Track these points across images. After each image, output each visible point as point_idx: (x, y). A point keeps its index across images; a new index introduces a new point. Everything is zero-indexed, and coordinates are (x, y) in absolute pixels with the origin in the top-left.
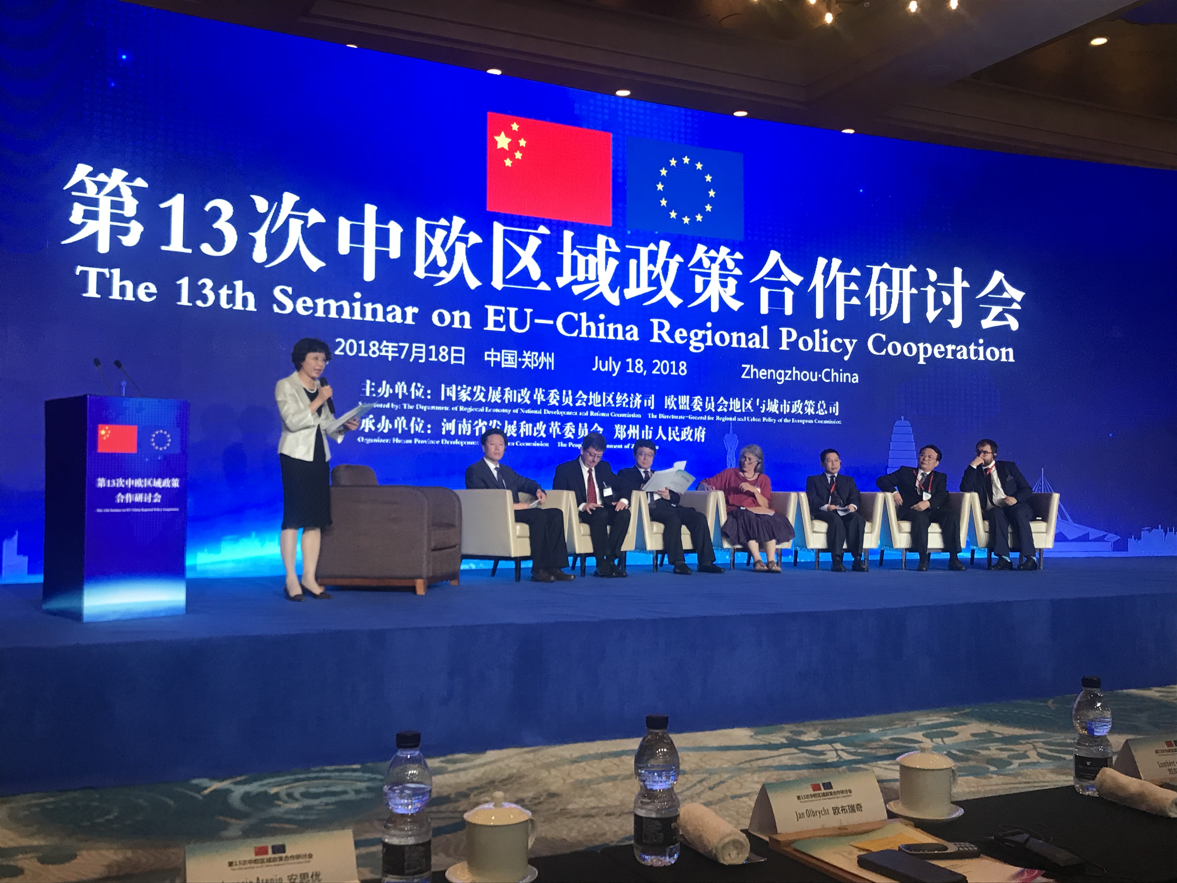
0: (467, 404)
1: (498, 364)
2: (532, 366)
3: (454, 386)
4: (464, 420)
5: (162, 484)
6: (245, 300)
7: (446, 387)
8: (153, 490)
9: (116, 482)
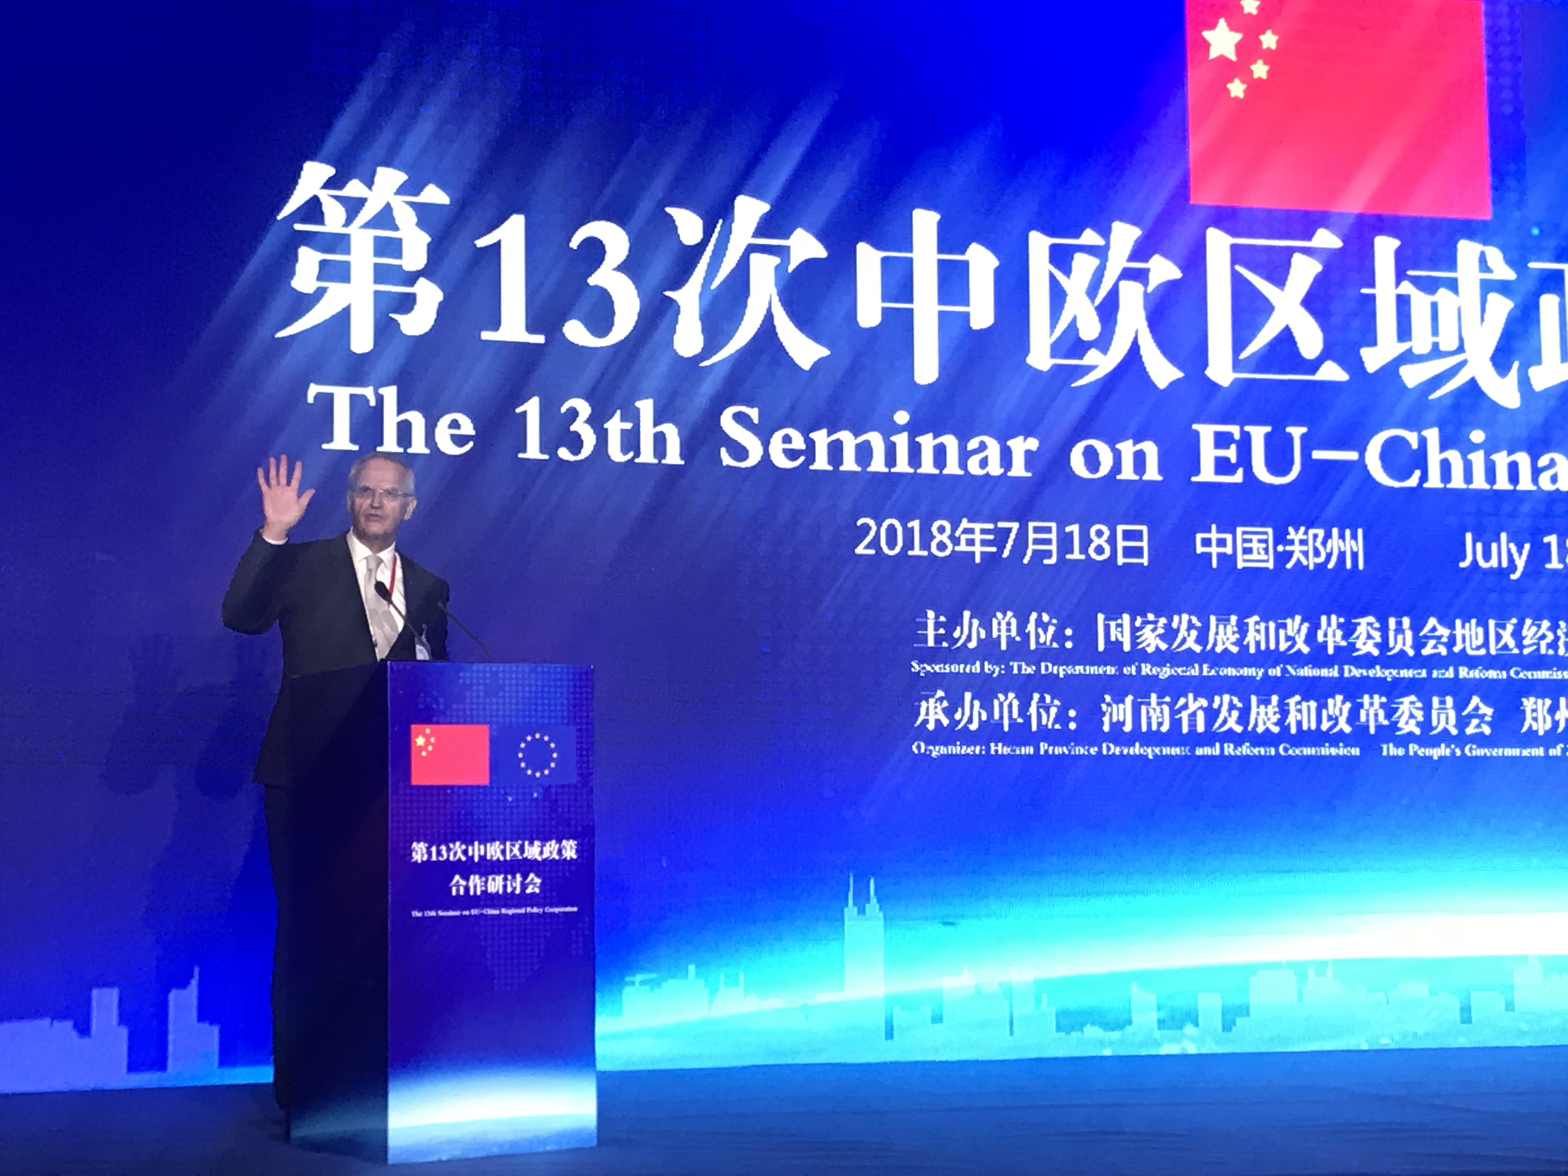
0: (1159, 658)
1: (1228, 560)
2: (1311, 562)
3: (1126, 617)
4: (1154, 696)
5: (541, 853)
6: (660, 440)
7: (1107, 619)
8: (523, 866)
9: (449, 850)
